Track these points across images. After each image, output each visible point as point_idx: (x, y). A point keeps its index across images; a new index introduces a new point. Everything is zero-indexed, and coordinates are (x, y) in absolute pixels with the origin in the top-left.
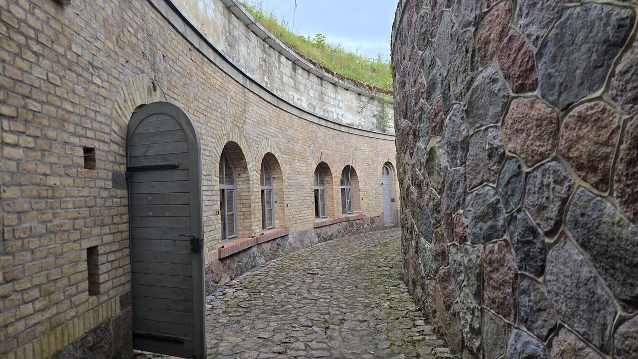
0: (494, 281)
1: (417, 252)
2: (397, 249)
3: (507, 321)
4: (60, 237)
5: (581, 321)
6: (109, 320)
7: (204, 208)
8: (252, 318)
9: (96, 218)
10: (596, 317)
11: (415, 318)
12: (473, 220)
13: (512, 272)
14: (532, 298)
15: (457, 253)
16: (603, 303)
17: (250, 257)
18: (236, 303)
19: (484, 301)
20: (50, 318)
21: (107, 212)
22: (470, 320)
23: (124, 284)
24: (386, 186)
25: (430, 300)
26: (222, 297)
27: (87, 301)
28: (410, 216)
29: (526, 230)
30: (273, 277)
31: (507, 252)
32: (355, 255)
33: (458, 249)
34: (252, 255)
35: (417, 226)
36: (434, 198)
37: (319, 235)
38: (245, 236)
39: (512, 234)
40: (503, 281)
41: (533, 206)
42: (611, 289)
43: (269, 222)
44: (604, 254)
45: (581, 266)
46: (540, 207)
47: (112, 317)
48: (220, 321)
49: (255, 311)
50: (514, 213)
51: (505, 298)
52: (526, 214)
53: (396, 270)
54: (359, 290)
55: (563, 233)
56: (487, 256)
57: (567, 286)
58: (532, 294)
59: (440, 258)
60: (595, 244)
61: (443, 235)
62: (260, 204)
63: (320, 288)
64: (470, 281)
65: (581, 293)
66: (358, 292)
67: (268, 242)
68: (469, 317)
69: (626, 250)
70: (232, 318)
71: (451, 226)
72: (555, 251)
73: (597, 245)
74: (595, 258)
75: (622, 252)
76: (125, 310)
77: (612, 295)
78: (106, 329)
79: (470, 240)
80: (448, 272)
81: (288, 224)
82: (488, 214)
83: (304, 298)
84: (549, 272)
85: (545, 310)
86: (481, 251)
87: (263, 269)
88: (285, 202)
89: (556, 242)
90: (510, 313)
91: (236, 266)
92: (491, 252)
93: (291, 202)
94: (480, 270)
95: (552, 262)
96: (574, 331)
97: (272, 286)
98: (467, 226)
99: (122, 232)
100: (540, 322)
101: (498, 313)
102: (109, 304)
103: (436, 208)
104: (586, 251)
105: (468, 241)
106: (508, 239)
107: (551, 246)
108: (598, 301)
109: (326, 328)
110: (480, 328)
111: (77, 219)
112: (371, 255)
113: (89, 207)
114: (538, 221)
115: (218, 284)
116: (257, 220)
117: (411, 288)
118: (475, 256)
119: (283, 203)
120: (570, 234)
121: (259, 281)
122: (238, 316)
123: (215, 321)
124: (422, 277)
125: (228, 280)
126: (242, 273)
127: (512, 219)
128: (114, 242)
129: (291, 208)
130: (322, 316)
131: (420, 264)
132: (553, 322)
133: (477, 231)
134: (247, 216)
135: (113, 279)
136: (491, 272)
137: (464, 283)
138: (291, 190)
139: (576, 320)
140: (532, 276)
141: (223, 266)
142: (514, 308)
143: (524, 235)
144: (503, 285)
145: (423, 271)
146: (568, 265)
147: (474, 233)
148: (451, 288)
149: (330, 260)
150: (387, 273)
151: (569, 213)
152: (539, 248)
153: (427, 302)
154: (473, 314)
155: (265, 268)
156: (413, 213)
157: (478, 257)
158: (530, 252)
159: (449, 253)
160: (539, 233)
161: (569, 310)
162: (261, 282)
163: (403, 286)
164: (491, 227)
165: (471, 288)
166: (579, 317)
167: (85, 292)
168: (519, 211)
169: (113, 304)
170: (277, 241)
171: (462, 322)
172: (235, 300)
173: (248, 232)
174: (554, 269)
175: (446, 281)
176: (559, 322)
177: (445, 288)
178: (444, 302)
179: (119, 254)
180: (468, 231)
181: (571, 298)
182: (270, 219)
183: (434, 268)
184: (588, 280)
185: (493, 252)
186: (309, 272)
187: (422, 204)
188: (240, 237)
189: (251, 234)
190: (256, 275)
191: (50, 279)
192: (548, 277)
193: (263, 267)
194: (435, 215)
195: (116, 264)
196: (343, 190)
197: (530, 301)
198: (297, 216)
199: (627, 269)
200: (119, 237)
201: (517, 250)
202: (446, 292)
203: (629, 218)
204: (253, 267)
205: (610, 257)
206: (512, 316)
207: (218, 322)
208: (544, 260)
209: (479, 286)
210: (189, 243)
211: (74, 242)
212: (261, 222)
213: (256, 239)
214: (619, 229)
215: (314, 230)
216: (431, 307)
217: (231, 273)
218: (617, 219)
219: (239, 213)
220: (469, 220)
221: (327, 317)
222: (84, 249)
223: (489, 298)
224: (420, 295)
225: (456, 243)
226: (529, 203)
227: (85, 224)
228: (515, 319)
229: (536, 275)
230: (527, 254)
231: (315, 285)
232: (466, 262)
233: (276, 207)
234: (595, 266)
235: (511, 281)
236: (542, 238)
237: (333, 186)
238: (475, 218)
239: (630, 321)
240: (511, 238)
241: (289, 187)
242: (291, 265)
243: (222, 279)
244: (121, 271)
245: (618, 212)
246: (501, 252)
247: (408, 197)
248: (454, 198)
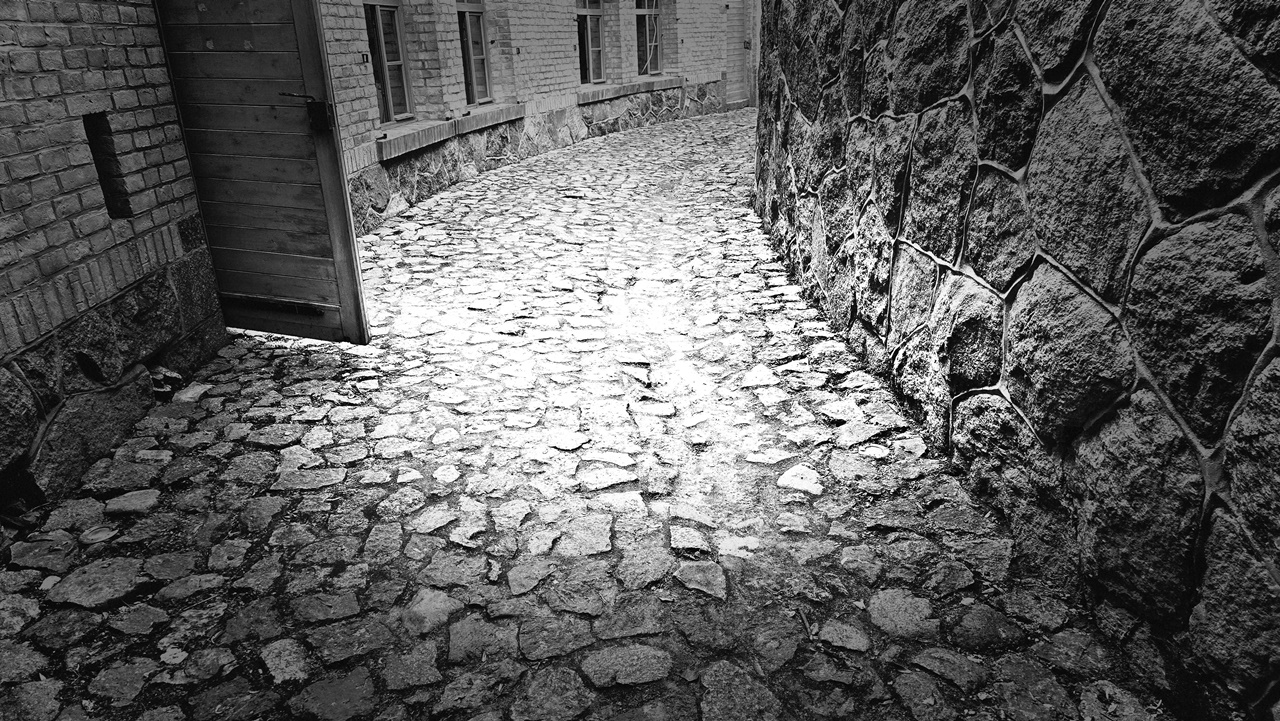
0: (928, 187)
1: (784, 145)
2: (748, 148)
3: (940, 261)
4: (15, 87)
5: (1078, 247)
6: (165, 269)
7: (330, 48)
8: (457, 275)
9: (88, 49)
10: (1110, 235)
11: (770, 274)
12: (903, 60)
13: (966, 163)
14: (996, 212)
15: (863, 137)
16: (1128, 208)
17: (445, 162)
18: (422, 249)
19: (902, 230)
20: (36, 256)
21: (109, 35)
22: (870, 267)
23: (181, 199)
24: (735, 11)
25: (800, 238)
26: (394, 237)
27: (108, 227)
28: (779, 68)
29: (1008, 72)
30: (495, 203)
31: (964, 123)
32: (662, 161)
33: (865, 130)
34: (449, 158)
35: (790, 88)
36: (831, 17)
37: (588, 121)
38: (432, 116)
39: (978, 84)
40: (946, 184)
41: (1032, 15)
42: (1150, 179)
43: (480, 88)
44: (1154, 106)
45: (1103, 136)
46: (1047, 14)
47: (168, 263)
48: (392, 280)
49: (461, 263)
50: (990, 35)
51: (943, 218)
52: (1015, 36)
53: (741, 189)
54: (665, 227)
55: (1083, 69)
56: (921, 134)
57: (1066, 180)
58: (996, 206)
59: (829, 152)
60: (1141, 87)
61: (839, 100)
62: (458, 44)
63: (589, 222)
64: (882, 192)
65: (1092, 192)
66: (664, 231)
67: (481, 131)
68: (870, 262)
69: (1201, 93)
70: (416, 275)
71: (859, 79)
72: (1059, 110)
73: (1145, 88)
74: (1133, 118)
75: (1190, 98)
76: (194, 251)
77: (1149, 191)
78: (162, 285)
79: (892, 106)
80: (843, 177)
81: (521, 93)
82: (936, 42)
83: (558, 241)
84: (1038, 156)
85: (1015, 234)
86: (912, 127)
87: (474, 186)
88: (513, 43)
89: (1064, 92)
90: (949, 247)
91: (417, 178)
92: (931, 127)
93: (527, 43)
94: (904, 167)
95: (1048, 134)
96: (1061, 267)
97: (493, 220)
98: (891, 75)
99: (154, 86)
100: (1001, 258)
101: (927, 248)
102: (157, 236)
103: (832, 44)
104: (1120, 105)
105: (888, 108)
106: (970, 96)
107: (1052, 101)
108: (1119, 205)
109: (601, 293)
110: (888, 281)
111: (43, 46)
112: (696, 162)
113: (64, 21)
114: (1037, 49)
115: (384, 214)
116: (453, 80)
117: (768, 219)
118: (899, 139)
119: (509, 45)
120: (1095, 71)
121: (468, 210)
122: (429, 272)
123: (384, 281)
124: (792, 195)
125: (404, 205)
126: (431, 193)
127: (986, 47)
128: (140, 107)
129: (527, 56)
130: (593, 273)
131: (789, 168)
132: (1026, 255)
133: (909, 83)
134: (434, 69)
135: (154, 187)
136: (925, 168)
137: (870, 197)
138: (524, 14)
139: (1069, 246)
140: (1002, 168)
141: (390, 178)
142: (957, 235)
143: (1004, 81)
144: (944, 192)
145: (793, 183)
146: (1078, 138)
147: (903, 90)
148: (843, 210)
149: (610, 172)
150: (723, 194)
151: (1103, 23)
152: (1027, 108)
153: (795, 243)
154: (879, 256)
155: (478, 185)
156: (785, 58)
157: (904, 139)
158: (1008, 118)
159: (846, 140)
160: (1034, 76)
161: (1060, 228)
162: (471, 211)
163: (753, 217)
164: (939, 73)
165: (882, 205)
166: (1076, 239)
167: (99, 208)
168: (1000, 31)
169: (166, 237)
170: (501, 130)
171: (857, 273)
172: (420, 242)
173: (436, 107)
174: (1048, 149)
175: (837, 196)
176: (1038, 252)
177: (831, 212)
178: (828, 238)
179: (158, 136)
180: (892, 85)
181: (1070, 204)
182: (483, 82)
183: (816, 172)
184: (1109, 166)
185: (935, 127)
186: (568, 193)
187: (805, 34)
188: (419, 118)
189: (443, 112)
190: (461, 198)
191: (14, 175)
192: (1034, 167)
193: (474, 183)
194: (829, 58)
195: (155, 156)
196: (641, 19)
197: (990, 219)
198: (542, 76)
199: (1192, 134)
200: (149, 97)
201: (983, 116)
202: (833, 219)
203: (1222, 24)
204: (454, 183)
205: (1164, 112)
206: (952, 252)
207: (389, 282)
208: (1032, 134)
209: (897, 200)
210: (302, 113)
211: (50, 99)
212: (463, 86)
213: (456, 125)
214: (1196, 49)
215: (577, 109)
216: (803, 251)
217: (407, 191)
218: (1199, 26)
219: (412, 64)
220: (896, 62)
221: (602, 275)
222: (77, 118)
223: (914, 221)
224: (783, 232)
225: (865, 117)
226: (1025, 8)
227: (65, 60)
228: (956, 256)
229: (1010, 167)
230: (1001, 122)
231: (579, 218)
232: (878, 154)
233: (494, 55)
234: (1130, 136)
235: (961, 183)
236: (1037, 87)
237: (618, 8)
238: (910, 55)
239: (1172, 237)
240: (976, 93)
241: (521, 7)
242: (531, 181)
243: (392, 204)
244: (168, 172)
245: (1202, 12)
246: (951, 125)
247: (776, 24)
248: (872, 13)
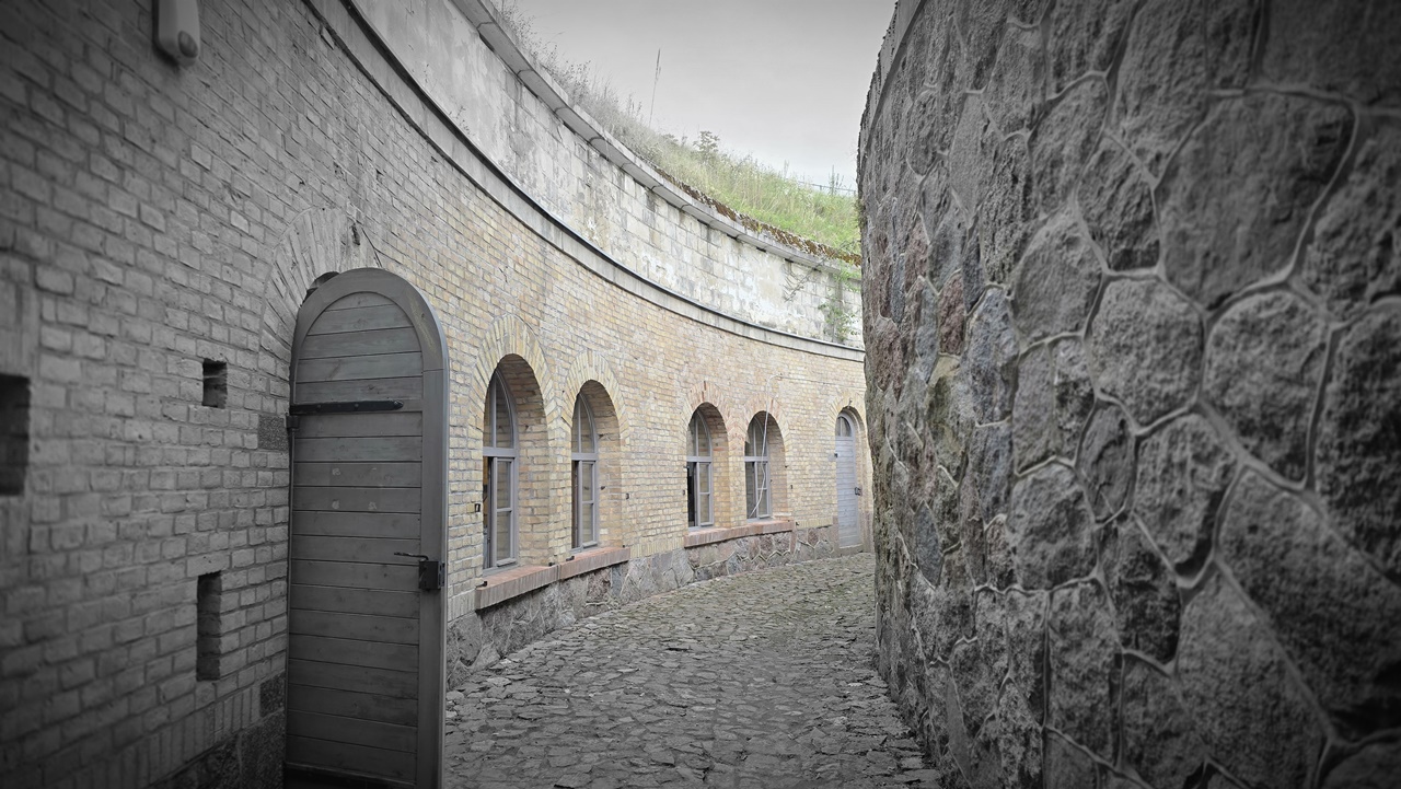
0: (1071, 671)
1: (907, 606)
2: (866, 599)
3: (1097, 759)
4: (145, 551)
5: (1252, 759)
6: (236, 737)
7: (451, 498)
8: (545, 743)
9: (221, 512)
10: (1284, 749)
11: (902, 752)
12: (1026, 536)
13: (1110, 650)
14: (1151, 708)
15: (992, 609)
16: (1297, 719)
17: (543, 608)
18: (509, 709)
19: (1049, 716)
20: (112, 727)
21: (243, 499)
22: (1019, 757)
23: (270, 658)
24: (843, 459)
25: (934, 713)
26: (480, 694)
27: (192, 691)
28: (895, 527)
29: (1137, 560)
30: (592, 655)
31: (1100, 607)
32: (773, 609)
33: (994, 600)
34: (547, 605)
35: (909, 549)
36: (945, 487)
37: (695, 566)
38: (535, 561)
39: (1108, 568)
40: (1091, 670)
41: (1152, 508)
42: (1313, 689)
43: (587, 532)
44: (1298, 613)
45: (1251, 638)
46: (1166, 510)
47: (241, 729)
48: (473, 747)
49: (550, 728)
50: (1111, 523)
51: (1093, 708)
52: (1137, 526)
53: (863, 646)
54: (780, 688)
55: (1213, 567)
56: (1055, 614)
57: (1222, 681)
58: (1151, 700)
59: (956, 619)
60: (1279, 592)
61: (963, 569)
62: (570, 491)
63: (695, 680)
64: (1020, 671)
65: (1252, 697)
66: (778, 693)
67: (582, 576)
68: (1017, 750)
69: (1342, 605)
70: (500, 742)
71: (980, 548)
72: (1198, 605)
73: (1284, 593)
74: (1279, 622)
75: (1334, 609)
76: (270, 715)
77: (1314, 702)
78: (229, 755)
79: (1020, 580)
80: (975, 649)
81: (627, 537)
82: (1057, 523)
83: (659, 702)
84: (1187, 651)
85: (1177, 735)
86: (1044, 605)
87: (571, 636)
88: (623, 489)
89: (1199, 587)
90: (1105, 742)
91: (512, 626)
92: (1065, 607)
93: (636, 488)
94: (1042, 645)
95: (1192, 629)
96: (1238, 782)
97: (589, 675)
98: (1014, 550)
99: (273, 544)
100: (1167, 763)
101: (1080, 741)
102: (238, 700)
103: (950, 510)
104: (1261, 607)
105: (1016, 582)
106: (1101, 579)
107: (1188, 595)
108: (1287, 714)
109: (706, 770)
110: (1041, 775)
111: (181, 512)
112: (809, 611)
113: (207, 488)
114: (1163, 541)
115: (473, 667)
116: (560, 526)
117: (895, 685)
118: (1031, 615)
119: (619, 491)
120: (1227, 571)
121: (562, 662)
122: (514, 738)
123: (463, 748)
124: (919, 662)
125: (494, 657)
126: (525, 642)
127: (1107, 536)
128: (255, 565)
129: (636, 501)
130: (698, 744)
131: (914, 632)
132: (1195, 762)
133: (1035, 560)
134: (541, 516)
135: (248, 646)
136: (1065, 650)
137: (1008, 676)
138: (636, 462)
139: (1241, 756)
140: (1150, 659)
141: (484, 627)
142: (1113, 730)
143: (1133, 570)
144: (1089, 679)
145: (920, 649)
146: (1225, 637)
147: (1029, 566)
148: (979, 685)
149: (717, 621)
150: (842, 652)
151: (1225, 525)
152: (1163, 599)
153: (927, 716)
154: (1026, 744)
155: (575, 634)
156: (901, 519)
157: (1037, 617)
158: (1146, 607)
159: (975, 609)
160: (1164, 568)
161: (1227, 735)
162: (566, 664)
163: (876, 681)
164: (1065, 553)
165: (1023, 685)
166: (1247, 750)
167: (188, 671)
168: (1123, 518)
169: (246, 701)
170: (603, 574)
171: (1004, 762)
172: (508, 701)
173: (540, 552)
174: (1196, 644)
175: (970, 669)
176: (1208, 761)
177: (966, 686)
178: (965, 717)
179: (264, 592)
180: (1016, 559)
181: (1232, 708)
182: (590, 526)
183: (945, 640)
184: (1266, 669)
185: (1069, 607)
186: (671, 645)
187: (920, 500)
188: (522, 562)
189: (547, 557)
190: (556, 649)
191: (118, 639)
192: (1184, 662)
193: (571, 631)
194: (947, 524)
195: (256, 614)
196: (749, 466)
197: (1146, 715)
198: (649, 520)
199: (1344, 645)
200: (265, 554)
201: (1119, 602)
202: (968, 695)
203: (1346, 537)
204: (550, 632)
205: (1310, 620)
206: (1109, 748)
207: (469, 750)
208: (1175, 626)
209: (1039, 682)
210: (415, 571)
211: (173, 561)
212: (570, 532)
213: (558, 570)
214: (1327, 560)
215: (684, 553)
216: (938, 728)
217: (499, 641)
218: (1322, 539)
219: (522, 510)
220: (1019, 536)
221: (708, 745)
222: (191, 579)
223: (1061, 708)
224: (913, 703)
225: (992, 587)
226: (1142, 501)
227: (197, 523)
228: (1115, 755)
229: (1158, 659)
230: (1140, 611)
231: (683, 674)
232: (1011, 629)
233: (603, 499)
234: (1280, 640)
235: (1107, 671)
236: (1170, 578)
237: (728, 456)
238: (1032, 531)
239: (1354, 758)
240: (1107, 578)
241: (633, 456)
242: (632, 629)
243: (481, 655)
244: (265, 629)
245: (1324, 526)
246: (1086, 607)
247: (889, 484)
248: (987, 488)
